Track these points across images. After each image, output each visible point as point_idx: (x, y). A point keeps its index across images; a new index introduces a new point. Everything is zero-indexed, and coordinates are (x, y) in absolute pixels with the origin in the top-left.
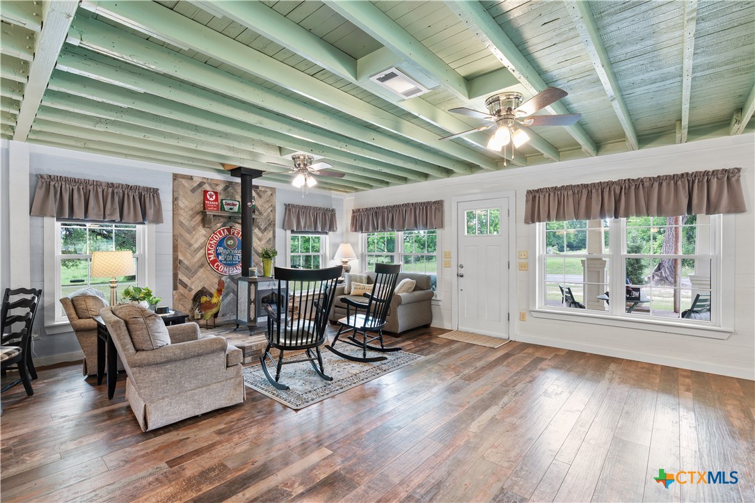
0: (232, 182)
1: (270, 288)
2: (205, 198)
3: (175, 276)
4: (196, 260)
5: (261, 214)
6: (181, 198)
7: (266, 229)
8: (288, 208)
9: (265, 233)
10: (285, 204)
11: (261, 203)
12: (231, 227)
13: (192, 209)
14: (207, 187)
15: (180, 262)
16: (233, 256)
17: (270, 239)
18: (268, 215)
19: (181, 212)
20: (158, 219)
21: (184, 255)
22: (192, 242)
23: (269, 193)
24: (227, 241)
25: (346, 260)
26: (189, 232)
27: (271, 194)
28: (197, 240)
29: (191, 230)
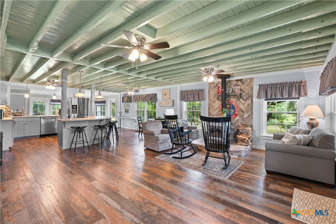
0: (229, 81)
2: (218, 89)
4: (215, 113)
5: (244, 92)
6: (210, 91)
7: (247, 99)
8: (261, 86)
9: (247, 101)
10: (259, 85)
11: (244, 87)
12: (229, 100)
13: (214, 94)
14: (219, 85)
15: (210, 113)
16: (230, 112)
17: (249, 104)
18: (248, 92)
19: (211, 96)
20: (204, 99)
21: (212, 111)
22: (214, 106)
23: (249, 81)
24: (227, 106)
25: (313, 118)
26: (213, 103)
27: (250, 81)
28: (216, 105)
29: (214, 102)
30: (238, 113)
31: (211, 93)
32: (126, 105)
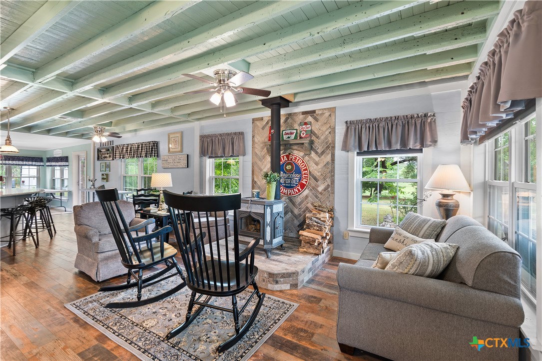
0: (291, 114)
1: (249, 210)
2: (270, 132)
5: (318, 137)
6: (256, 135)
7: (323, 153)
8: (349, 124)
9: (323, 157)
10: (346, 122)
11: (317, 127)
12: (289, 154)
13: (262, 143)
15: (256, 183)
16: (291, 179)
17: (328, 163)
18: (326, 138)
19: (256, 146)
20: (244, 152)
21: (258, 178)
22: (262, 168)
23: (327, 114)
24: (286, 166)
25: (449, 192)
26: (261, 160)
27: (330, 115)
28: (265, 166)
30: (306, 182)
31: (256, 140)
32: (104, 164)
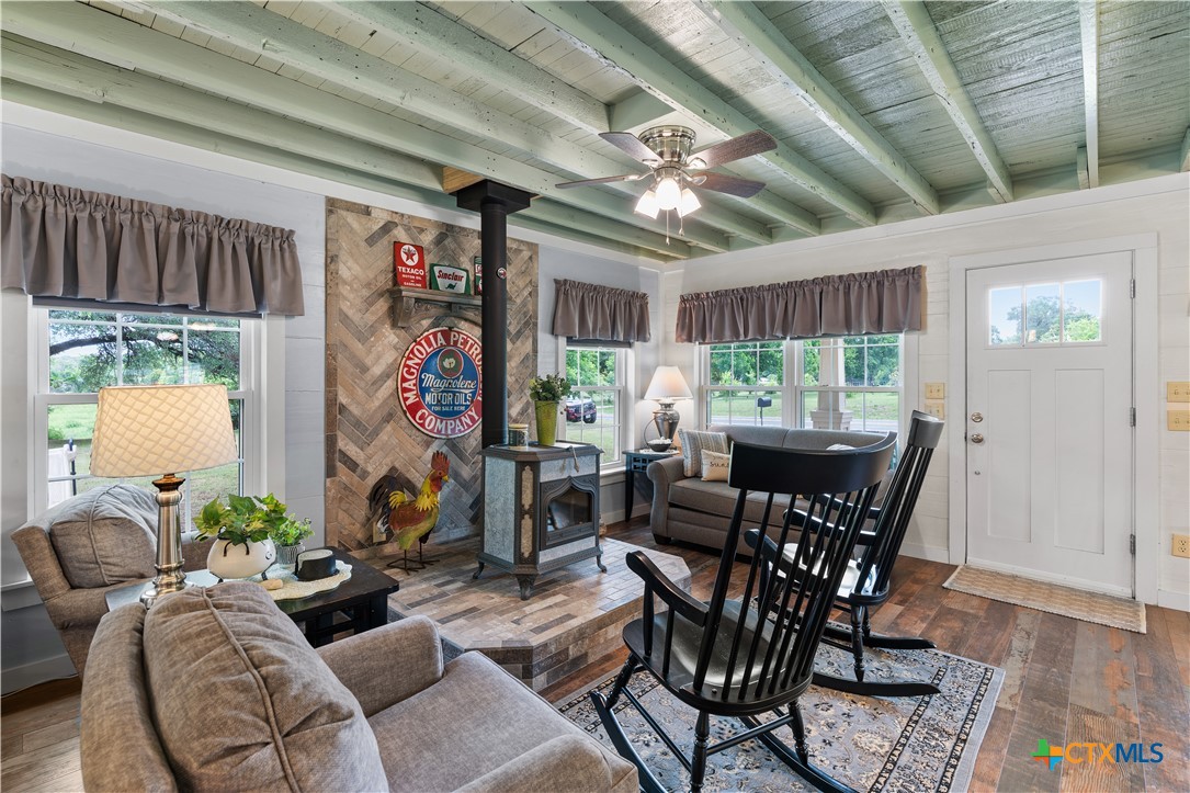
1: (565, 476)
2: (397, 260)
3: (331, 442)
4: (377, 403)
6: (343, 256)
7: (519, 334)
8: (562, 288)
9: (519, 343)
10: (556, 281)
12: (450, 329)
13: (368, 285)
14: (400, 234)
15: (342, 408)
16: (454, 393)
17: (527, 357)
18: (524, 304)
19: (345, 290)
20: (291, 306)
21: (351, 394)
22: (368, 361)
23: (526, 254)
24: (442, 360)
25: (668, 401)
26: (362, 339)
27: (531, 258)
28: (379, 357)
29: (366, 335)
